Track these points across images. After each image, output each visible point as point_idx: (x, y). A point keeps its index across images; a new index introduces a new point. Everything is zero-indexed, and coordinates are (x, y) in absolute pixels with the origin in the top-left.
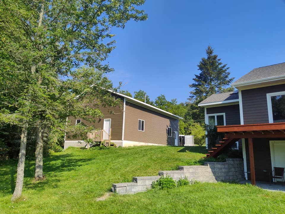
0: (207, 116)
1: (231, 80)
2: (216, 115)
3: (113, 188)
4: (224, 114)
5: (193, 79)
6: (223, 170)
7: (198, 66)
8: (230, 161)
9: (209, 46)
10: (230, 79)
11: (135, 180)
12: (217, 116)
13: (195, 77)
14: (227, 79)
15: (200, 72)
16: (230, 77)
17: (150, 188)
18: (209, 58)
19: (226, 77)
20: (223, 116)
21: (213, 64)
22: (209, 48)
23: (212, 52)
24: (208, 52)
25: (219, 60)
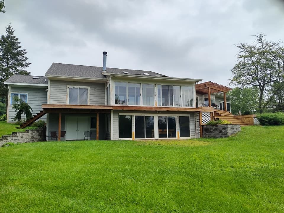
0: (10, 94)
1: (27, 64)
2: (19, 94)
12: (21, 95)
14: (25, 63)
16: (27, 62)
18: (8, 37)
19: (24, 60)
20: (26, 95)
22: (9, 27)
23: (12, 33)
24: (7, 31)
25: (19, 43)
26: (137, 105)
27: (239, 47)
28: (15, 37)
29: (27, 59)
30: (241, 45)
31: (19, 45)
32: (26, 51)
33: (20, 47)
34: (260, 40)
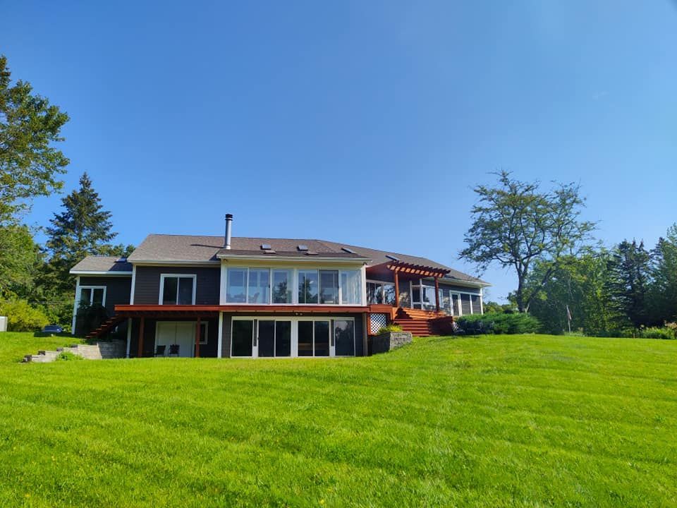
0: (79, 288)
1: (112, 235)
2: (93, 288)
3: (26, 359)
4: (105, 288)
5: (51, 220)
6: (111, 350)
7: (63, 200)
8: (117, 342)
9: (85, 173)
10: (111, 233)
11: (43, 353)
12: (95, 290)
13: (54, 218)
14: (108, 233)
15: (65, 210)
16: (112, 231)
17: (54, 360)
18: (83, 192)
19: (107, 229)
20: (103, 290)
21: (89, 203)
22: (85, 176)
23: (89, 184)
24: (82, 183)
25: (100, 200)
26: (264, 302)
27: (478, 191)
28: (93, 190)
29: (112, 226)
30: (479, 189)
31: (99, 203)
32: (110, 214)
33: (99, 207)
34: (505, 180)
